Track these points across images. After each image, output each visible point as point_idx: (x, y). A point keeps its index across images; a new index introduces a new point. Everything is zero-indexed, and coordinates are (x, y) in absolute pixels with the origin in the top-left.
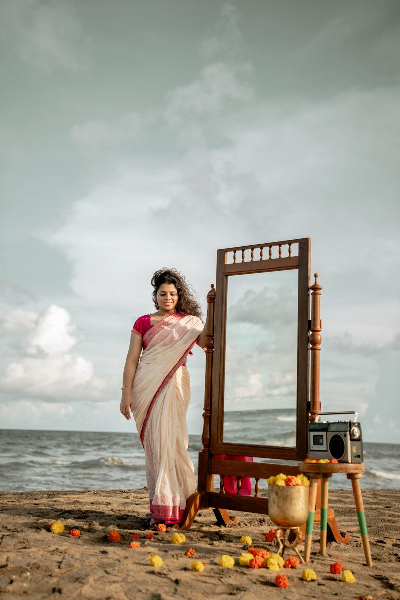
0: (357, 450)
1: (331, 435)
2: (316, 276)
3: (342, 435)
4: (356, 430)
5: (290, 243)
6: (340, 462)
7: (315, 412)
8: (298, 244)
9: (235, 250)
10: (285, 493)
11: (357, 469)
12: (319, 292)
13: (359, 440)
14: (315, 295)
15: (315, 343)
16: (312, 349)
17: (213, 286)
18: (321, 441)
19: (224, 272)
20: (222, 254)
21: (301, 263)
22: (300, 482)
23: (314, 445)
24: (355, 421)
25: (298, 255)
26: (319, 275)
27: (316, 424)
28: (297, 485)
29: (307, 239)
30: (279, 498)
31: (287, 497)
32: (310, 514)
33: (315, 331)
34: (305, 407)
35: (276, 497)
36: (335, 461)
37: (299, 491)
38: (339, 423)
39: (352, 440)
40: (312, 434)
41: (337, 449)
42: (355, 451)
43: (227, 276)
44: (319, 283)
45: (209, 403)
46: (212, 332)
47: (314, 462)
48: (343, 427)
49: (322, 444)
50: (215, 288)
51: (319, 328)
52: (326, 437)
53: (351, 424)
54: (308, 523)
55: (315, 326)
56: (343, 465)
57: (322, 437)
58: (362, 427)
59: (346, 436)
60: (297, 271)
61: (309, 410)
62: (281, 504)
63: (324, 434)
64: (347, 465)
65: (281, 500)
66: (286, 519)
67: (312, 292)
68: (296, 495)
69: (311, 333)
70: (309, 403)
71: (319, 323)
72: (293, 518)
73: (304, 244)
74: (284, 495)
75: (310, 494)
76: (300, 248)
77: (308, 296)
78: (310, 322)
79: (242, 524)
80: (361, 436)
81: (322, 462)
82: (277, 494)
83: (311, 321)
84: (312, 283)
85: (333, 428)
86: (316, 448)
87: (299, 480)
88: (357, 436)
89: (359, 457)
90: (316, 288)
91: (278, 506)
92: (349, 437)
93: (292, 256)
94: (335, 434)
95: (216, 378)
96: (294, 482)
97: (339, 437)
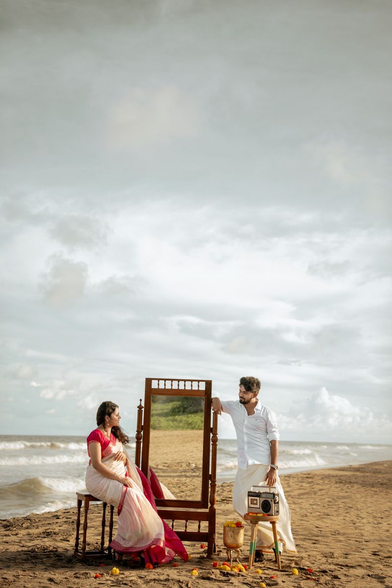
0: (277, 508)
1: (262, 500)
3: (269, 500)
5: (198, 381)
6: (268, 515)
7: (214, 481)
8: (205, 383)
9: (159, 380)
15: (215, 441)
16: (212, 445)
17: (141, 400)
19: (151, 392)
20: (149, 381)
21: (207, 394)
25: (204, 389)
29: (211, 381)
33: (215, 434)
34: (208, 477)
38: (266, 493)
39: (274, 503)
41: (267, 507)
47: (255, 515)
48: (270, 496)
49: (256, 504)
51: (217, 432)
52: (259, 500)
53: (274, 494)
59: (271, 500)
61: (210, 479)
63: (257, 498)
64: (273, 517)
69: (212, 435)
70: (210, 475)
71: (217, 429)
73: (209, 384)
76: (206, 386)
83: (212, 428)
85: (263, 495)
92: (273, 501)
93: (200, 389)
94: (265, 499)
97: (268, 501)
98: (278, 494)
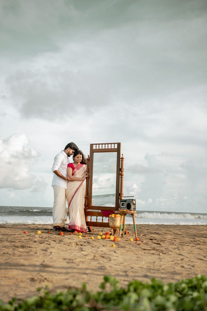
1: (127, 203)
2: (122, 155)
3: (130, 203)
4: (134, 201)
5: (114, 144)
6: (129, 210)
7: (121, 196)
8: (117, 144)
9: (96, 144)
10: (114, 219)
11: (134, 212)
12: (123, 160)
13: (135, 204)
14: (122, 161)
15: (122, 175)
16: (121, 177)
17: (88, 156)
18: (124, 205)
19: (92, 151)
20: (92, 145)
21: (118, 150)
22: (118, 216)
23: (122, 206)
24: (134, 199)
25: (117, 148)
26: (123, 154)
27: (122, 200)
28: (118, 217)
29: (120, 143)
30: (112, 221)
31: (115, 220)
32: (121, 225)
33: (122, 172)
34: (118, 195)
35: (112, 220)
36: (128, 210)
37: (118, 218)
38: (129, 199)
39: (133, 204)
40: (121, 203)
41: (129, 207)
42: (134, 207)
43: (93, 153)
44: (123, 157)
45: (87, 193)
46: (88, 171)
47: (122, 210)
48: (130, 201)
49: (124, 206)
50: (89, 156)
51: (123, 171)
52: (126, 204)
53: (133, 200)
54: (120, 227)
55: (122, 170)
56: (130, 211)
57: (124, 203)
58: (136, 201)
59: (131, 203)
60: (116, 153)
61: (119, 195)
62: (113, 222)
63: (125, 203)
64: (132, 211)
65: (113, 221)
66: (114, 226)
67: (121, 159)
68: (117, 220)
69: (121, 172)
70: (119, 194)
71: (123, 169)
72: (116, 226)
73: (119, 145)
74: (114, 220)
75: (121, 219)
76: (118, 146)
77: (120, 160)
78: (120, 169)
79: (97, 231)
80: (135, 203)
81: (124, 210)
82: (112, 219)
84: (121, 157)
85: (127, 201)
86: (122, 207)
87: (118, 215)
88: (134, 203)
89: (135, 209)
90: (122, 158)
91: (112, 223)
92: (132, 203)
93: (115, 148)
95: (89, 185)
96: (117, 216)
97: (129, 203)
98: (135, 200)
